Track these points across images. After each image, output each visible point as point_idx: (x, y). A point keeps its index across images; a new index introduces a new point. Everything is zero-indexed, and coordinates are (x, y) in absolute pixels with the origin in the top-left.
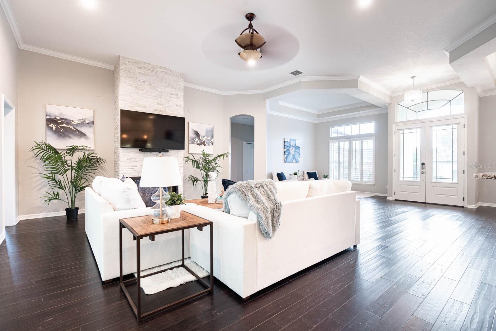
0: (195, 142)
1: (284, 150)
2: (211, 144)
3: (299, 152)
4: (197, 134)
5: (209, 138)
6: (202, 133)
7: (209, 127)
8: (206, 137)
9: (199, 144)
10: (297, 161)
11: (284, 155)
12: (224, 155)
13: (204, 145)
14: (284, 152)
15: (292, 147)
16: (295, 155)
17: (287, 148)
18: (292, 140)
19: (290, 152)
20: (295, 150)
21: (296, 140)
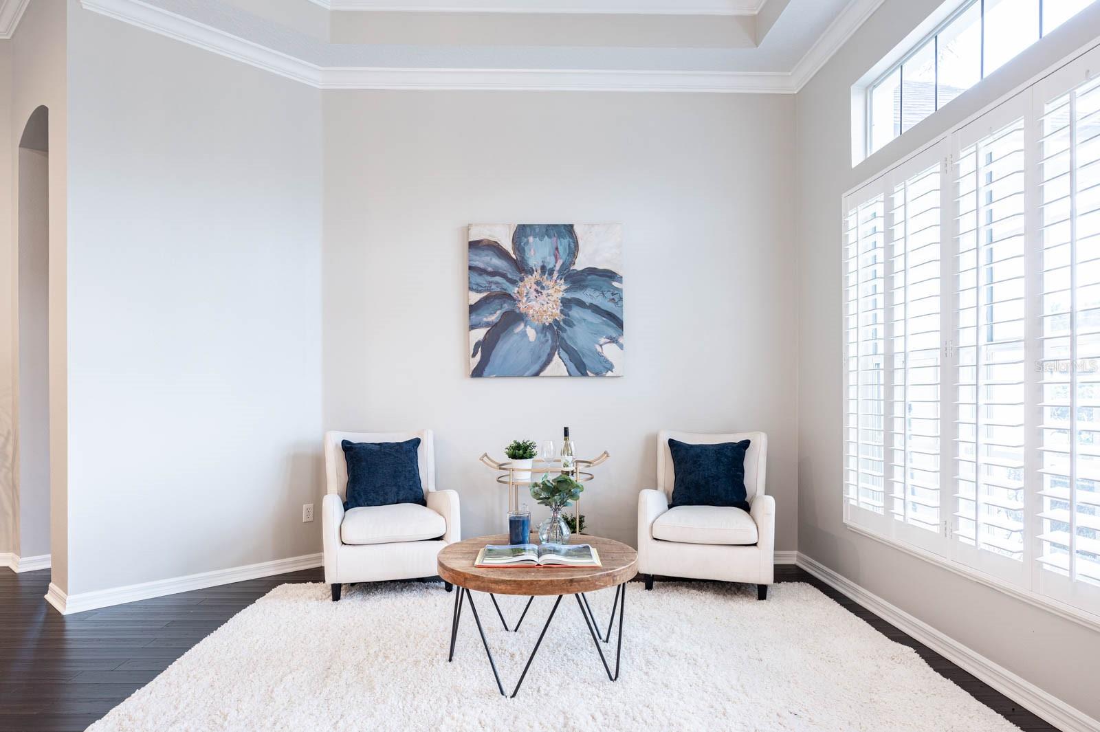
1: (468, 298)
10: (585, 368)
14: (470, 311)
15: (537, 275)
16: (570, 326)
17: (491, 282)
18: (535, 230)
19: (522, 307)
20: (569, 296)
21: (578, 230)
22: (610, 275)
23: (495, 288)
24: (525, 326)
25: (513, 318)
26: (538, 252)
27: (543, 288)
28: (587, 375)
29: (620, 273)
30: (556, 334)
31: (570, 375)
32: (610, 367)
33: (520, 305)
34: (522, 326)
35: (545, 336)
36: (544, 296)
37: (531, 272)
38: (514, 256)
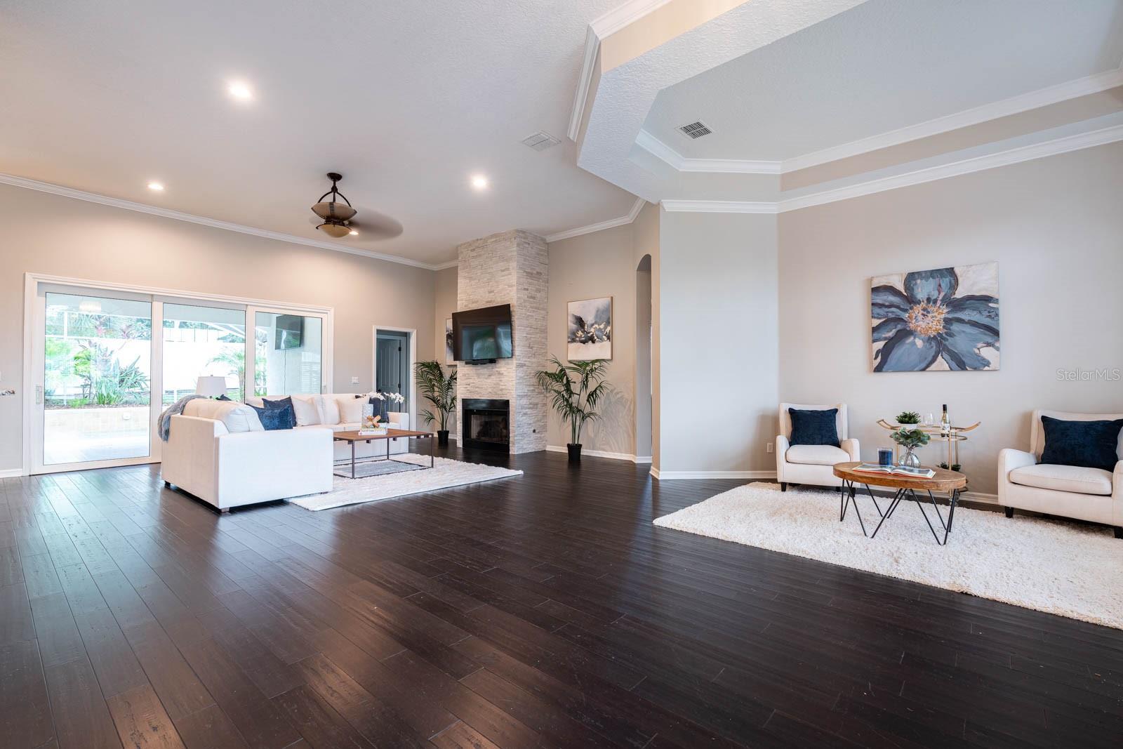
0: (578, 339)
1: (871, 323)
2: (605, 338)
4: (580, 322)
5: (602, 326)
6: (589, 319)
7: (602, 302)
8: (595, 326)
9: (584, 342)
10: (965, 365)
11: (873, 341)
13: (593, 342)
14: (873, 331)
15: (923, 304)
16: (951, 337)
17: (887, 312)
18: (921, 275)
19: (912, 326)
20: (950, 316)
21: (957, 271)
22: (987, 299)
23: (891, 315)
24: (915, 338)
26: (923, 290)
27: (928, 312)
28: (967, 370)
29: (996, 296)
30: (939, 344)
31: (951, 370)
32: (988, 364)
33: (911, 325)
34: (912, 338)
35: (931, 344)
36: (930, 318)
37: (919, 302)
38: (905, 294)
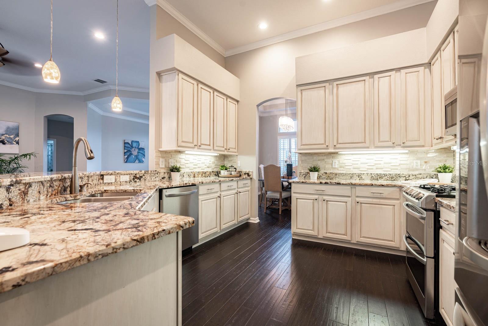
1: (124, 151)
2: (15, 143)
3: (143, 153)
5: (12, 136)
8: (6, 135)
10: (140, 161)
11: (125, 155)
12: (30, 154)
13: (4, 144)
14: (125, 153)
15: (134, 148)
18: (134, 141)
19: (132, 153)
20: (138, 151)
21: (140, 142)
22: (143, 149)
23: (129, 150)
24: (133, 155)
25: (131, 154)
26: (134, 145)
28: (141, 163)
29: (145, 148)
30: (137, 157)
31: (138, 163)
32: (143, 162)
35: (135, 157)
36: (135, 151)
37: (133, 147)
38: (131, 145)
